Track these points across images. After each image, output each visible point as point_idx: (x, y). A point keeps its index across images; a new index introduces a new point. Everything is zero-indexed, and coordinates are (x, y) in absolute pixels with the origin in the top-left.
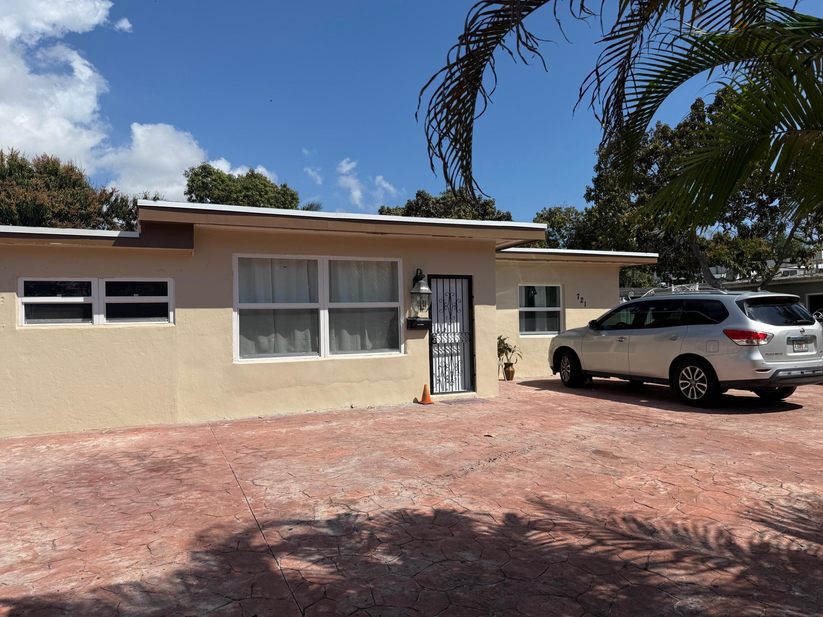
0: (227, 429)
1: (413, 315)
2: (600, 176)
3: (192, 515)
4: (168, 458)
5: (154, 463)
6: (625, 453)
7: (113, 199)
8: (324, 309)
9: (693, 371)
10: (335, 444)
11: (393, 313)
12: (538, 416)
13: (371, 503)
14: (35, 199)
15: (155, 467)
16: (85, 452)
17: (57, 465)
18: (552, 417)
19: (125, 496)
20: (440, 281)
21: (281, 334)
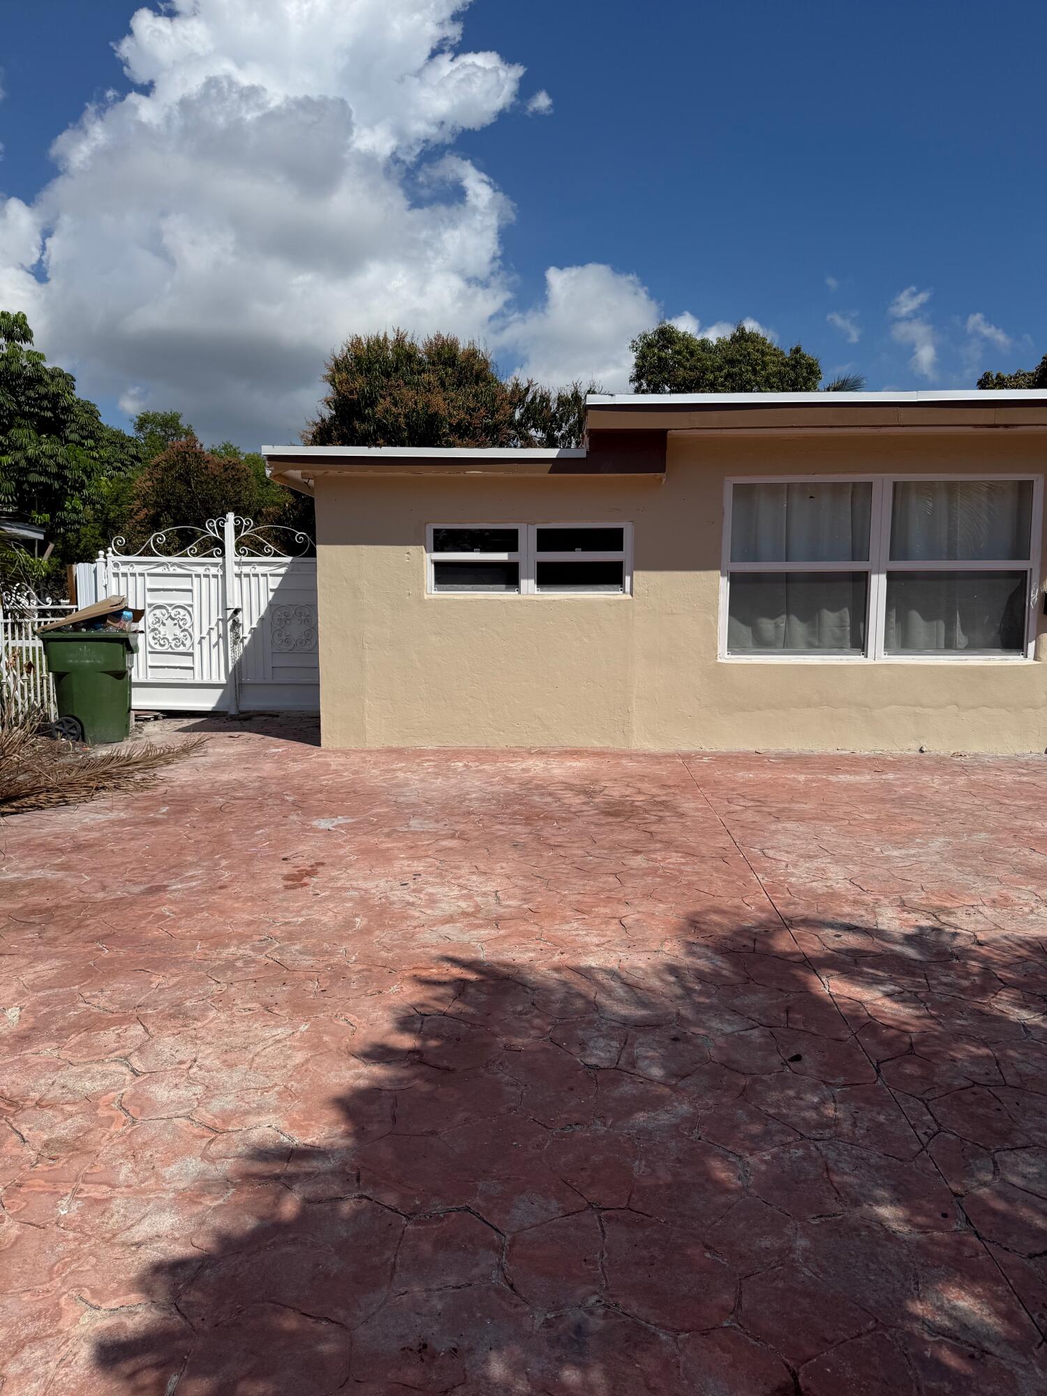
0: (708, 765)
3: (676, 887)
4: (628, 798)
5: (608, 804)
7: (529, 397)
8: (879, 573)
10: (897, 811)
11: (1018, 581)
13: (979, 917)
15: (610, 810)
16: (514, 776)
17: (481, 790)
19: (576, 845)
21: (798, 617)
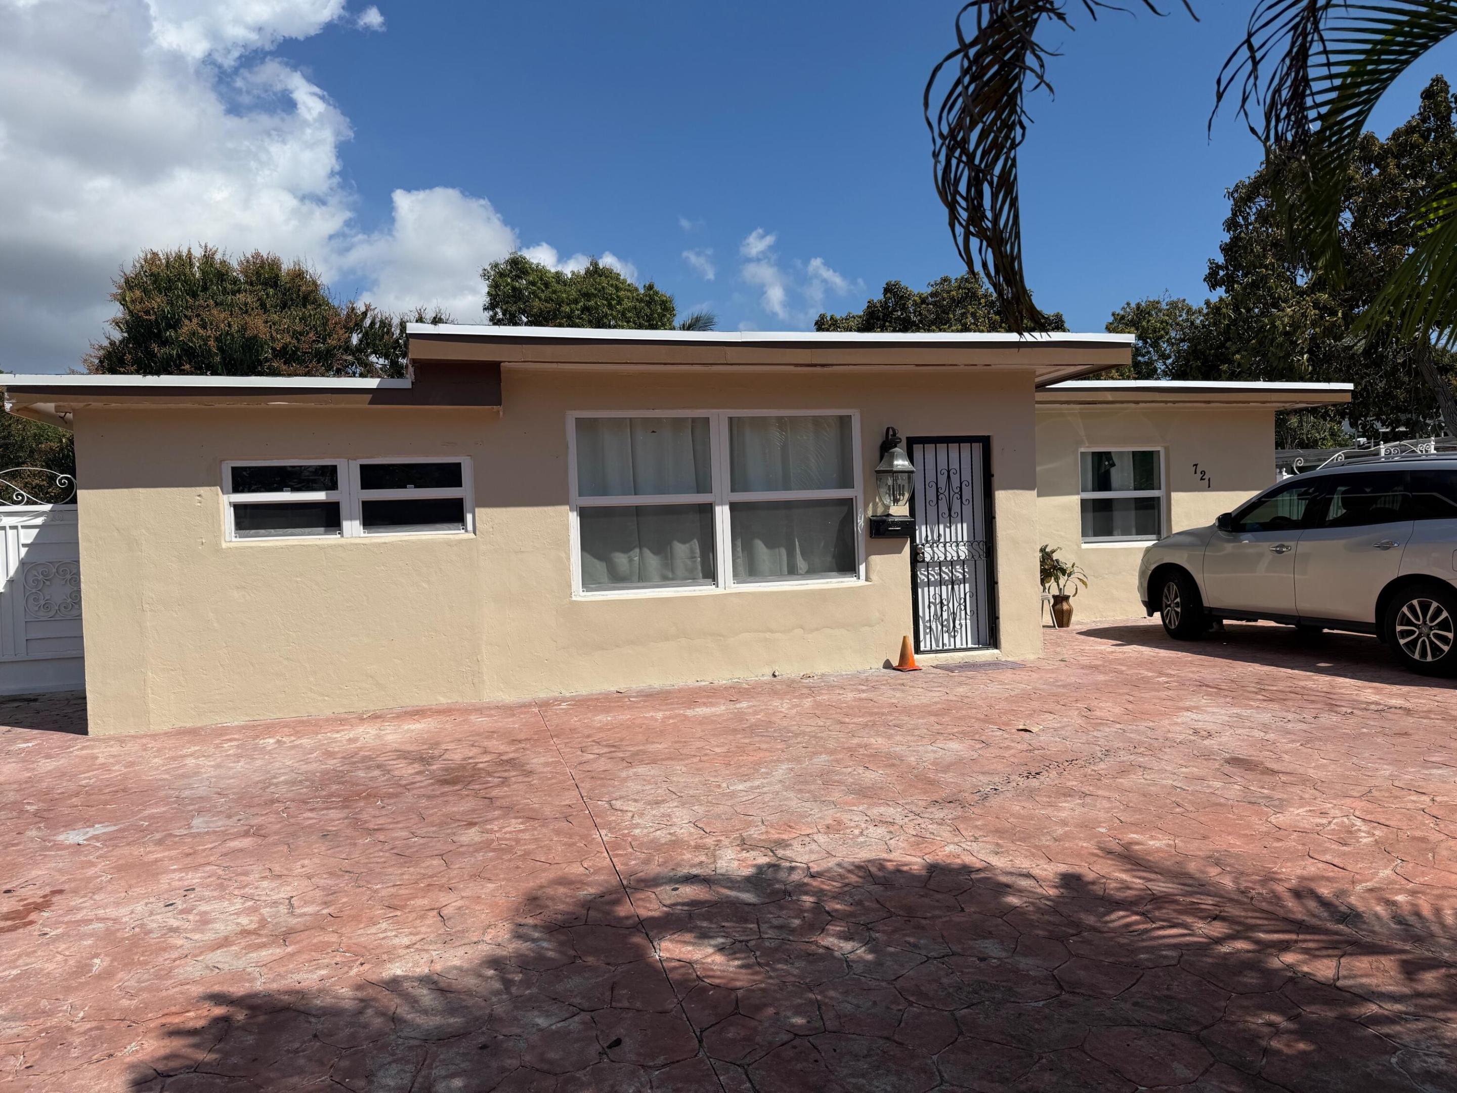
0: (566, 712)
1: (880, 511)
2: (1235, 240)
3: (510, 860)
4: (470, 761)
5: (446, 770)
6: (1288, 763)
7: (367, 322)
8: (722, 504)
9: (1425, 608)
10: (747, 741)
11: (845, 509)
12: (1120, 694)
13: (814, 846)
14: (244, 328)
15: (448, 777)
16: (336, 749)
17: (292, 771)
18: (1147, 695)
19: (400, 825)
20: (930, 448)
21: (650, 549)
